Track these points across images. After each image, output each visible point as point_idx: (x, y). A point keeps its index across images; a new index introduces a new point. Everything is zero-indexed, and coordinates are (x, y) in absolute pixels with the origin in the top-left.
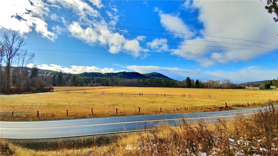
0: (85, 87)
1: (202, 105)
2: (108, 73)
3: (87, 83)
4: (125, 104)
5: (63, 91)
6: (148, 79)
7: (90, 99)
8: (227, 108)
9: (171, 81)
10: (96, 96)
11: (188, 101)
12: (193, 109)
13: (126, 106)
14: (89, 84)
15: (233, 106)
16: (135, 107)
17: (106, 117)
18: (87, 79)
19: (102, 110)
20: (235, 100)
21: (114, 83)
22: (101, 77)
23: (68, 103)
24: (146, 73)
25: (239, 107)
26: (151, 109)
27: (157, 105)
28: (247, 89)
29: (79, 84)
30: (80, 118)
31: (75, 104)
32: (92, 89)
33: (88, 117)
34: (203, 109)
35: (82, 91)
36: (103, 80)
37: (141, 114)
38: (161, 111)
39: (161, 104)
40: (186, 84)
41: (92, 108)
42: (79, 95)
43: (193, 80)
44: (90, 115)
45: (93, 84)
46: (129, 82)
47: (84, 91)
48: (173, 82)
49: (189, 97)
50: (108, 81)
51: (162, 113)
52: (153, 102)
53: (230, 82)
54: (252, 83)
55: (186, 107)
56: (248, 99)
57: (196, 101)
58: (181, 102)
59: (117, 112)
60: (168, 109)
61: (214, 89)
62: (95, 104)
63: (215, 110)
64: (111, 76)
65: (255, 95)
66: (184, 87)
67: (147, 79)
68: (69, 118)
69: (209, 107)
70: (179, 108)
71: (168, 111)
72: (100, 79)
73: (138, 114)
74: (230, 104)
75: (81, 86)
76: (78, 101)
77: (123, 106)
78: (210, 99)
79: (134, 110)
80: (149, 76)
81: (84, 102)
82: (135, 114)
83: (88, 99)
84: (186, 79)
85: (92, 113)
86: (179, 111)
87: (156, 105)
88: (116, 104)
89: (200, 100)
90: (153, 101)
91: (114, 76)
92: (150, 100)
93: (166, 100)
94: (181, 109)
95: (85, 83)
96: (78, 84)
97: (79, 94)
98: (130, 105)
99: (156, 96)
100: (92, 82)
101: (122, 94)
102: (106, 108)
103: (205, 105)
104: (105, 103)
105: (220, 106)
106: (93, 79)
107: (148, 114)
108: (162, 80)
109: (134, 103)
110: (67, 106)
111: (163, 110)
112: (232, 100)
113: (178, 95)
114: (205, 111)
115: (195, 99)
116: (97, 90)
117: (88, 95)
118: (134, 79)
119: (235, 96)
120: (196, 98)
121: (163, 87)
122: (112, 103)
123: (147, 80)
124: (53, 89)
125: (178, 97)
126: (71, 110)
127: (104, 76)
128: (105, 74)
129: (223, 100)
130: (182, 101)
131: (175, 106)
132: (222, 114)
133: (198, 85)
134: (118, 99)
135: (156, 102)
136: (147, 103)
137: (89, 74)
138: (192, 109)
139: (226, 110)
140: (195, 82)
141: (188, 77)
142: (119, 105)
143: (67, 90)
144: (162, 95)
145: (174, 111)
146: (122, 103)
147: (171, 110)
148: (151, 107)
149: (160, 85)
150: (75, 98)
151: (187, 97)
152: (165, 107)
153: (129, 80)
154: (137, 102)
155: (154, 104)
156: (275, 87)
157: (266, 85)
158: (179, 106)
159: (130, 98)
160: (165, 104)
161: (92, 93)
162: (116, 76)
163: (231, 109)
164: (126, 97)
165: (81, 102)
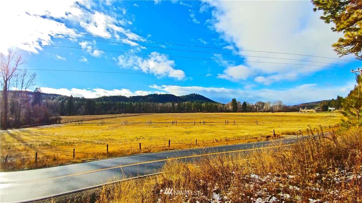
0: (103, 115)
1: (247, 134)
2: (134, 96)
3: (106, 110)
4: (152, 136)
5: (74, 122)
6: (186, 103)
7: (108, 131)
8: (276, 137)
10: (116, 127)
11: (232, 129)
13: (154, 138)
14: (109, 112)
15: (282, 134)
16: (165, 140)
17: (125, 155)
19: (121, 146)
20: (285, 126)
21: (142, 109)
22: (125, 102)
23: (77, 139)
24: (182, 95)
25: (289, 135)
26: (184, 142)
27: (193, 136)
28: (301, 111)
29: (95, 112)
30: (90, 160)
31: (87, 139)
32: (112, 118)
33: (102, 158)
34: (248, 139)
35: (99, 121)
36: (128, 104)
37: (171, 150)
38: (196, 145)
39: (197, 135)
40: (231, 108)
41: (108, 145)
42: (95, 126)
43: (240, 103)
44: (104, 154)
45: (114, 111)
46: (161, 107)
47: (102, 121)
48: (215, 105)
49: (233, 124)
51: (197, 147)
52: (188, 133)
53: (282, 104)
54: (307, 104)
55: (228, 137)
58: (223, 131)
59: (140, 148)
60: (205, 140)
61: (263, 113)
62: (113, 138)
63: (261, 140)
64: (138, 100)
65: (309, 119)
66: (228, 111)
67: (184, 102)
68: (76, 162)
69: (255, 137)
70: (218, 139)
71: (204, 144)
72: (123, 105)
73: (167, 150)
74: (279, 132)
75: (98, 114)
76: (92, 135)
77: (151, 139)
78: (258, 126)
79: (162, 144)
80: (187, 99)
81: (99, 136)
82: (163, 150)
83: (105, 131)
84: (231, 101)
85: (107, 151)
86: (218, 143)
88: (141, 136)
89: (246, 128)
90: (189, 131)
91: (142, 100)
92: (185, 130)
93: (205, 129)
95: (103, 110)
98: (159, 137)
99: (193, 125)
100: (113, 108)
102: (127, 143)
103: (251, 134)
104: (127, 136)
105: (268, 135)
106: (114, 104)
107: (180, 149)
108: (203, 103)
109: (164, 135)
110: (76, 143)
111: (199, 143)
112: (283, 126)
113: (220, 122)
116: (118, 118)
117: (106, 126)
118: (168, 103)
119: (287, 121)
120: (241, 126)
121: (203, 112)
122: (135, 136)
124: (61, 119)
125: (220, 125)
127: (129, 100)
128: (130, 97)
129: (272, 126)
130: (224, 129)
131: (214, 136)
133: (246, 108)
134: (144, 130)
135: (192, 132)
136: (181, 134)
137: (109, 99)
138: (235, 139)
139: (274, 139)
140: (242, 104)
141: (234, 98)
142: (145, 138)
143: (79, 120)
144: (200, 123)
145: (213, 143)
146: (149, 136)
147: (209, 142)
148: (185, 139)
149: (199, 109)
150: (87, 132)
151: (231, 125)
152: (203, 138)
153: (161, 104)
154: (168, 134)
155: (189, 135)
156: (334, 109)
157: (324, 106)
158: (219, 136)
159: (160, 128)
160: (203, 134)
161: (111, 123)
162: (144, 100)
163: (280, 138)
164: (155, 126)
165: (96, 136)
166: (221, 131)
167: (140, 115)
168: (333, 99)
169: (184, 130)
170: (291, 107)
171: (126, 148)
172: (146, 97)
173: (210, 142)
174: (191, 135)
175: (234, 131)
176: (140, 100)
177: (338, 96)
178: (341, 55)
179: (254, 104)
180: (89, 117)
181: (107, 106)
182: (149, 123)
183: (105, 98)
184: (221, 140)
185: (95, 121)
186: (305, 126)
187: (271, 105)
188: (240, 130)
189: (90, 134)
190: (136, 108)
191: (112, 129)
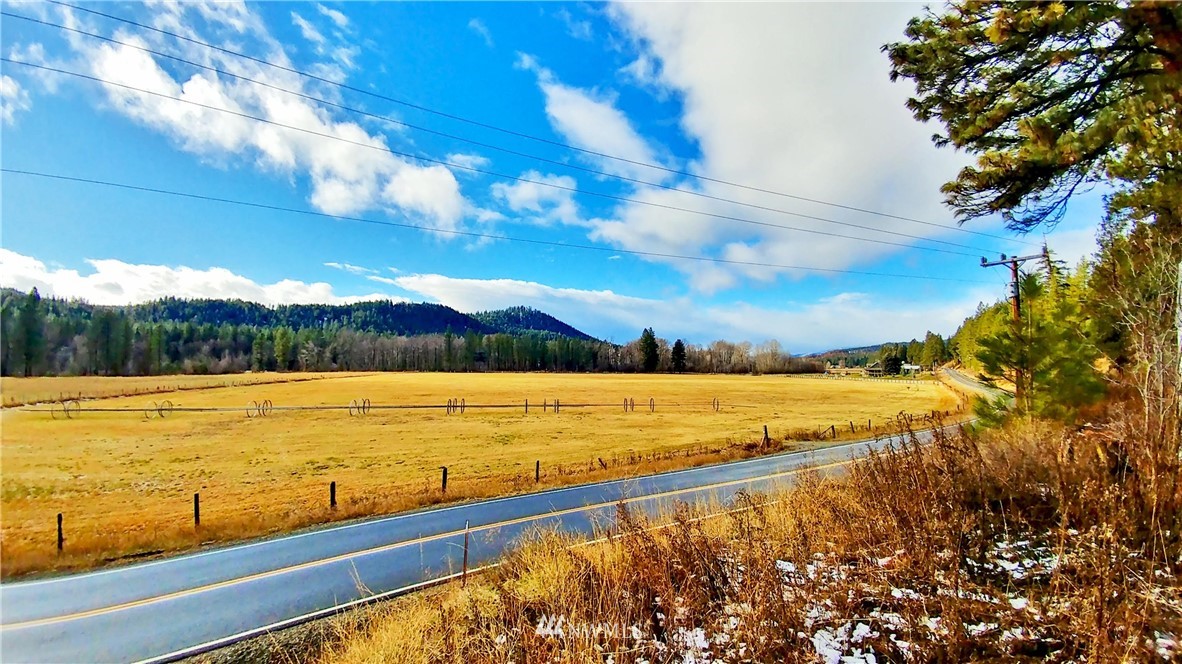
0: (166, 377)
1: (689, 439)
2: (298, 306)
3: (176, 356)
4: (376, 455)
6: (493, 337)
7: (188, 443)
8: (769, 446)
9: (587, 345)
10: (224, 426)
11: (644, 427)
12: (659, 459)
13: (383, 464)
14: (188, 363)
15: (786, 439)
16: (426, 467)
17: (275, 533)
18: (177, 336)
19: (252, 498)
20: (792, 415)
21: (328, 355)
22: (260, 324)
23: (65, 476)
24: (482, 311)
25: (805, 440)
26: (495, 472)
27: (524, 450)
28: (829, 373)
29: (130, 365)
30: (126, 557)
31: (105, 475)
32: (203, 388)
33: (174, 549)
34: (694, 455)
35: (148, 402)
36: (270, 337)
37: (450, 500)
38: (537, 479)
39: (538, 448)
40: (639, 357)
41: (197, 496)
42: (130, 423)
43: (664, 342)
44: (184, 534)
45: (212, 363)
46: (406, 349)
47: (160, 400)
48: (591, 348)
49: (648, 408)
50: (296, 345)
51: (540, 486)
52: (505, 440)
53: (779, 351)
54: (846, 351)
55: (635, 450)
56: (832, 412)
57: (670, 424)
58: (619, 431)
59: (333, 502)
60: (567, 466)
61: (730, 376)
62: (214, 467)
63: (732, 456)
64: (313, 322)
65: (852, 395)
66: (630, 370)
67: (486, 336)
69: (713, 447)
70: (607, 457)
71: (564, 474)
72: (251, 338)
73: (437, 501)
74: (777, 432)
75: (144, 371)
76: (123, 460)
77: (369, 465)
78: (718, 415)
79: (417, 481)
80: (496, 324)
81: (152, 464)
82: (421, 504)
83: (175, 443)
84: (639, 336)
85: (194, 520)
86: (609, 470)
87: (520, 450)
88: (331, 459)
89: (685, 421)
90: (507, 433)
91: (329, 320)
92: (496, 430)
93: (562, 425)
94: (614, 461)
95: (165, 356)
96: (124, 364)
97: (127, 418)
98: (402, 458)
99: (521, 413)
100: (206, 348)
101: (364, 407)
102: (275, 486)
103: (701, 440)
104: (271, 458)
105: (748, 442)
106: (210, 335)
107: (481, 495)
108: (551, 339)
109: (420, 449)
110: (62, 493)
111: (548, 473)
112: (786, 415)
113: (609, 402)
114: (699, 464)
115: (668, 417)
116: (230, 391)
117: (181, 423)
118: (430, 336)
119: (794, 400)
120: (671, 415)
121: (551, 372)
122: (308, 459)
123: (489, 339)
125: (607, 412)
127: (276, 317)
128: (283, 309)
129: (758, 415)
130: (621, 427)
131: (593, 449)
132: (752, 470)
133: (681, 361)
134: (342, 435)
135: (520, 437)
136: (482, 446)
138: (656, 457)
139: (765, 454)
140: (671, 347)
141: (648, 328)
142: (346, 463)
144: (545, 405)
145: (591, 470)
146: (363, 455)
147: (578, 469)
148: (497, 462)
149: (539, 361)
150: (103, 445)
151: (642, 412)
152: (557, 459)
153: (404, 338)
154: (435, 445)
155: (509, 449)
156: (918, 367)
157: (888, 360)
158: (608, 449)
159: (405, 425)
160: (557, 445)
161: (201, 410)
162: (340, 321)
163: (782, 449)
164: (384, 419)
165: (139, 462)
166: (614, 431)
167: (323, 378)
168: (914, 341)
169: (490, 429)
170: (804, 360)
171: (270, 505)
172: (347, 311)
173: (582, 468)
174: (517, 448)
175: (653, 433)
176: (323, 320)
177: (929, 332)
178: (963, 216)
179: (705, 349)
180: (109, 386)
181: (181, 342)
182: (359, 408)
183: (174, 308)
185: (131, 402)
186: (843, 416)
187: (751, 354)
188: (670, 427)
189: (115, 455)
190: (304, 351)
191: (207, 433)
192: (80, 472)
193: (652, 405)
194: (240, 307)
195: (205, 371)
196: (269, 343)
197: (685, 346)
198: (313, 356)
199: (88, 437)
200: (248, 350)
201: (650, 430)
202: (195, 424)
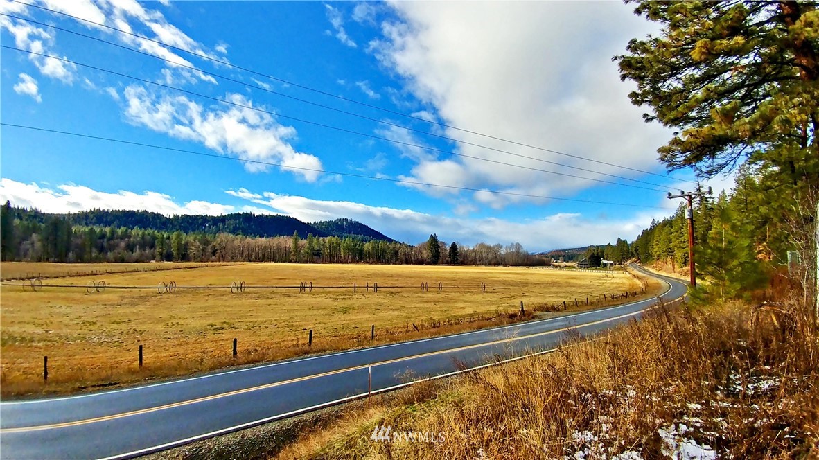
0: (96, 264)
1: (469, 311)
2: (187, 216)
3: (102, 249)
4: (256, 320)
6: (326, 239)
7: (120, 310)
8: (525, 315)
9: (391, 245)
10: (143, 299)
11: (437, 302)
12: (452, 324)
13: (262, 326)
14: (110, 255)
15: (534, 311)
16: (293, 328)
17: (199, 372)
18: (103, 236)
19: (174, 349)
20: (534, 294)
21: (209, 250)
22: (161, 229)
23: (39, 331)
24: (318, 221)
25: (547, 311)
26: (342, 333)
27: (359, 317)
28: (554, 265)
29: (70, 254)
30: (93, 386)
31: (66, 331)
32: (123, 272)
33: (127, 382)
34: (475, 321)
35: (88, 281)
36: (168, 238)
37: (315, 352)
38: (373, 337)
40: (426, 254)
41: (141, 347)
42: (77, 296)
43: (444, 244)
44: (132, 372)
45: (127, 255)
46: (265, 247)
48: (394, 248)
49: (438, 289)
50: (187, 243)
51: (376, 343)
52: (344, 310)
53: (521, 250)
54: (564, 251)
55: (435, 318)
56: (561, 292)
58: (421, 305)
59: (235, 353)
60: (391, 329)
61: (488, 267)
62: (143, 327)
64: (198, 227)
65: (572, 281)
66: (421, 262)
67: (321, 238)
68: (55, 392)
69: (487, 316)
70: (418, 323)
71: (390, 334)
72: (154, 238)
73: (307, 353)
74: (528, 306)
75: (80, 259)
76: (77, 321)
77: (252, 327)
78: (485, 294)
79: (290, 339)
80: (328, 230)
81: (98, 324)
82: (296, 354)
83: (112, 311)
84: (427, 239)
85: (139, 362)
86: (420, 332)
87: (355, 318)
88: (225, 322)
89: (464, 298)
90: (345, 306)
91: (210, 226)
92: (336, 303)
93: (381, 301)
95: (94, 250)
96: (66, 255)
97: (73, 292)
98: (275, 323)
99: (350, 292)
100: (123, 244)
101: (241, 288)
102: (189, 340)
103: (478, 311)
104: (182, 322)
105: (510, 312)
106: (126, 235)
107: (337, 348)
108: (366, 241)
109: (286, 317)
110: (39, 342)
111: (380, 333)
112: (530, 295)
113: (410, 285)
114: (480, 328)
115: (452, 295)
116: (142, 274)
117: (113, 297)
118: (282, 237)
119: (534, 284)
120: (454, 294)
121: (367, 263)
122: (208, 323)
123: (323, 240)
125: (410, 292)
126: (54, 356)
127: (172, 224)
128: (176, 217)
129: (512, 294)
130: (421, 302)
131: (406, 317)
133: (456, 256)
134: (229, 306)
135: (353, 308)
136: (329, 315)
138: (450, 322)
139: (523, 321)
140: (448, 248)
141: (433, 235)
142: (236, 325)
143: (30, 276)
144: (367, 287)
145: (408, 331)
146: (246, 320)
147: (398, 331)
148: (342, 326)
149: (359, 256)
150: (61, 310)
152: (383, 323)
153: (264, 239)
154: (296, 314)
155: (348, 317)
156: (612, 262)
157: (592, 257)
158: (416, 317)
159: (272, 300)
160: (382, 314)
161: (126, 288)
162: (217, 226)
163: (533, 318)
164: (257, 296)
165: (89, 322)
166: (417, 305)
167: (207, 266)
168: (609, 244)
169: (332, 303)
170: (537, 257)
171: (190, 353)
172: (222, 219)
174: (353, 316)
175: (444, 306)
176: (205, 226)
177: (619, 239)
179: (471, 248)
180: (58, 269)
181: (105, 240)
182: (237, 288)
183: (100, 217)
184: (422, 325)
185: (74, 281)
186: (568, 294)
187: (502, 252)
188: (454, 302)
189: (71, 317)
190: (193, 248)
191: (132, 304)
192: (49, 328)
193: (440, 287)
194: (146, 216)
195: (123, 261)
196: (168, 241)
197: (458, 247)
198: (199, 251)
199: (50, 305)
200: (152, 246)
201: (441, 305)
202: (122, 298)
